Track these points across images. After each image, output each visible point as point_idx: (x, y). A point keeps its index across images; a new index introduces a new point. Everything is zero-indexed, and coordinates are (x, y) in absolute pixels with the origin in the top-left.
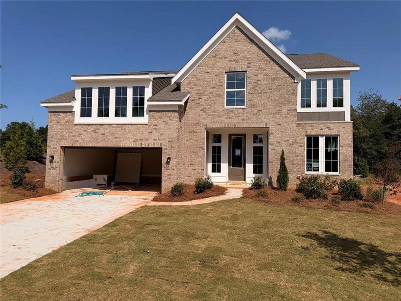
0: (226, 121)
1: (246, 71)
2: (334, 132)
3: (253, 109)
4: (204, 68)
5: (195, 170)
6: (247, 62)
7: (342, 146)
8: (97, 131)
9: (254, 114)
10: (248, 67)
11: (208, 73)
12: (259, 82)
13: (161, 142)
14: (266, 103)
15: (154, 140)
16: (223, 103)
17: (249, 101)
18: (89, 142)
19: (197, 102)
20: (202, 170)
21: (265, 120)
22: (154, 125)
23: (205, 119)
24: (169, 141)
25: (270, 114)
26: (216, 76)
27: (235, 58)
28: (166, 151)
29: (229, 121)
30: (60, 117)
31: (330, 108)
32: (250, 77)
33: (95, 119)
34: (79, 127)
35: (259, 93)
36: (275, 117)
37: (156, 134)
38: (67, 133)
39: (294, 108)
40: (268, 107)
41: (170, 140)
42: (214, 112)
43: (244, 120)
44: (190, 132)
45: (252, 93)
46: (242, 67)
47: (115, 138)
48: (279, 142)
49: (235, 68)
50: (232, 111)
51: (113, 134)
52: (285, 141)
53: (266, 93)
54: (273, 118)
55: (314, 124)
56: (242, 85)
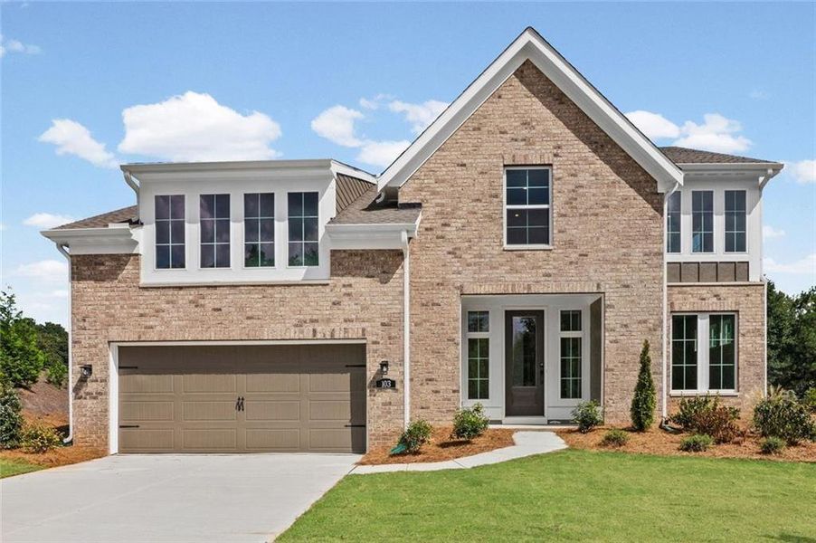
0: (508, 277)
1: (551, 165)
2: (727, 305)
3: (570, 250)
4: (454, 155)
5: (437, 392)
6: (553, 144)
7: (743, 335)
8: (202, 302)
9: (571, 263)
10: (556, 155)
11: (464, 165)
12: (581, 190)
13: (364, 325)
14: (598, 239)
15: (345, 321)
16: (499, 237)
17: (560, 232)
18: (182, 328)
19: (439, 233)
20: (454, 391)
21: (595, 277)
22: (344, 286)
23: (459, 273)
24: (383, 324)
25: (606, 261)
26: (482, 173)
27: (525, 132)
28: (375, 347)
29: (514, 278)
30: (102, 268)
31: (719, 254)
32: (559, 179)
33: (193, 272)
34: (153, 293)
35: (581, 215)
36: (618, 270)
37: (349, 307)
38: (122, 307)
39: (656, 250)
40: (602, 246)
41: (386, 321)
42: (481, 256)
43: (549, 275)
44: (423, 305)
45: (565, 216)
46: (542, 156)
47: (248, 318)
48: (626, 326)
49: (526, 157)
50: (522, 256)
51: (241, 309)
52: (640, 322)
53: (597, 215)
54: (612, 270)
55: (688, 289)
56: (543, 197)
